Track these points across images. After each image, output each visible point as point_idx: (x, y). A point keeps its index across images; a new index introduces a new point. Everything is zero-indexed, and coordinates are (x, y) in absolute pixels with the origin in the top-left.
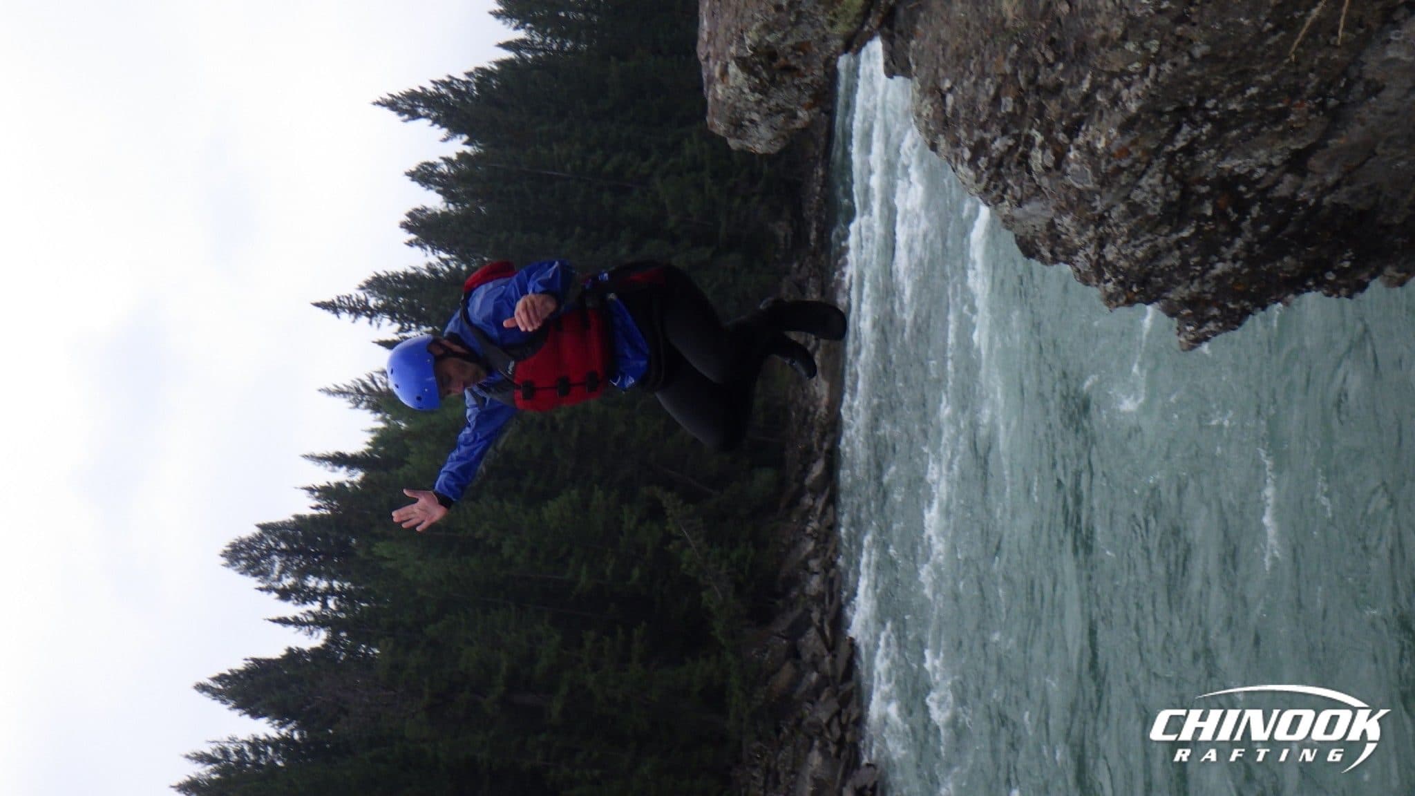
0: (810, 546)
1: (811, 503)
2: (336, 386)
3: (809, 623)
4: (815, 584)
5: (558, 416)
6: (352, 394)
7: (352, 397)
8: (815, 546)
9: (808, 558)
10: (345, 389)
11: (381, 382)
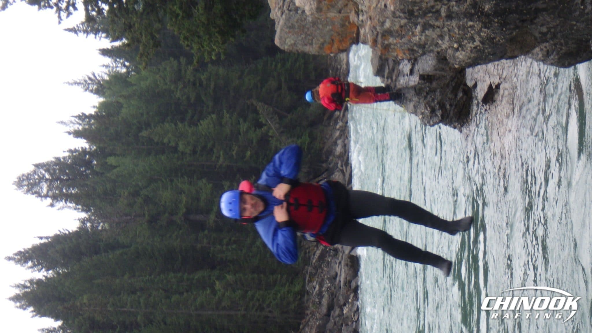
0: (338, 133)
2: (73, 80)
3: (337, 167)
4: (339, 149)
5: (202, 77)
6: (82, 84)
7: (82, 86)
8: (340, 133)
9: (337, 139)
10: (78, 81)
11: (99, 76)
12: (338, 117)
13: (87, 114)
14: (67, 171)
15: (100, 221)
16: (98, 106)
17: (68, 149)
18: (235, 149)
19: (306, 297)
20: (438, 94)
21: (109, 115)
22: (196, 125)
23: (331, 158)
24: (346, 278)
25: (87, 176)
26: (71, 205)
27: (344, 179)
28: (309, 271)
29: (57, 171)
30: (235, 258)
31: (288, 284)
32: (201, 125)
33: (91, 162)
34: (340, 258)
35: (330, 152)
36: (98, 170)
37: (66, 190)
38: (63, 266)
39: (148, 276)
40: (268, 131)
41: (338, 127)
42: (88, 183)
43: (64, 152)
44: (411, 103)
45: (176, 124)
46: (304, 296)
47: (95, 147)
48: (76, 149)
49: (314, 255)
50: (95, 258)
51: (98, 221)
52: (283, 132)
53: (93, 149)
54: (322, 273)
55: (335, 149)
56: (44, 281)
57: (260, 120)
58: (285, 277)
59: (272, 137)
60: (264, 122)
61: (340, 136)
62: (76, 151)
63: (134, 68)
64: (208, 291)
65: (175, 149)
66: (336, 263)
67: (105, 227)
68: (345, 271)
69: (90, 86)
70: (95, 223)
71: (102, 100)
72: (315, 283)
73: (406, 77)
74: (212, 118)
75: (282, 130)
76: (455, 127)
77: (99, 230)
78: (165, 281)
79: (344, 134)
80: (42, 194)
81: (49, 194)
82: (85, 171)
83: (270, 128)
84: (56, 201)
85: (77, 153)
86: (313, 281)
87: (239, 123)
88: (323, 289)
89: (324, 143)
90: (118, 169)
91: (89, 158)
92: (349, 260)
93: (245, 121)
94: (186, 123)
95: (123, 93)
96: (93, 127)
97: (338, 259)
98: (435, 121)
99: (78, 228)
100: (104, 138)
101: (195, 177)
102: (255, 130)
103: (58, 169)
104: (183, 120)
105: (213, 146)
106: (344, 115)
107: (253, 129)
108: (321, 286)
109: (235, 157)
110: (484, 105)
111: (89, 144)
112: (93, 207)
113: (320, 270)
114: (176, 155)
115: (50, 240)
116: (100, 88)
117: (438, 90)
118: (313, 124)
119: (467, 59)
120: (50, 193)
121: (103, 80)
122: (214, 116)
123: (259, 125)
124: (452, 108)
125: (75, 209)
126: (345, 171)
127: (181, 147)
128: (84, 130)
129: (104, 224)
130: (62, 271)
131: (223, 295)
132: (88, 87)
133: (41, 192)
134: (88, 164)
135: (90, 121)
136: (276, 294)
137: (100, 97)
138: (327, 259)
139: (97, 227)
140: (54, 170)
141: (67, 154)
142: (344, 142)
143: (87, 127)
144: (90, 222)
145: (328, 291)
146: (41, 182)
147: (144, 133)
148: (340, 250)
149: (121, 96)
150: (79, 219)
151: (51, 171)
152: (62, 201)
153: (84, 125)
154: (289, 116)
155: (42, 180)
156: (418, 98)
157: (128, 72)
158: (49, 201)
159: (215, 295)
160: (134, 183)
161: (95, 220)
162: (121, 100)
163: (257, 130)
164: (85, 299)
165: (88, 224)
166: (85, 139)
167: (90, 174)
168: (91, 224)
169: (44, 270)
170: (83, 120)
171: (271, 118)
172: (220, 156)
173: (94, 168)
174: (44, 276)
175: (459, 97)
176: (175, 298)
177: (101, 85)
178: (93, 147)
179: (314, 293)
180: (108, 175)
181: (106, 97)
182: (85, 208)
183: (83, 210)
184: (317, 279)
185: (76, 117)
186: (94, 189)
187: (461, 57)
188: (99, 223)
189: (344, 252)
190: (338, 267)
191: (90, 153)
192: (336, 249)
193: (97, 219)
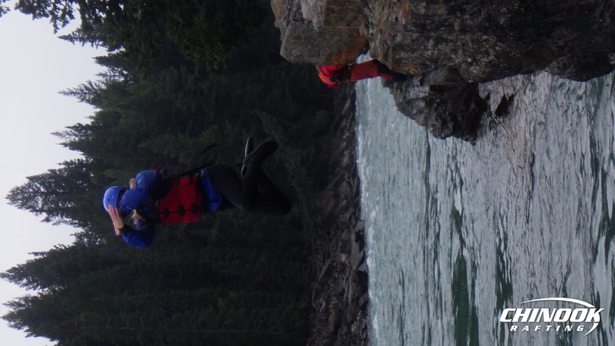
0: (344, 144)
1: (345, 123)
2: (68, 89)
3: (344, 179)
4: (346, 160)
6: (79, 93)
7: (79, 96)
8: (347, 144)
9: (343, 150)
10: (74, 91)
11: (96, 85)
12: (345, 127)
13: (84, 125)
14: (63, 184)
15: (97, 236)
16: (95, 116)
17: (64, 161)
19: (312, 314)
20: (449, 105)
21: (107, 126)
22: (197, 136)
23: (337, 170)
24: (354, 295)
25: (84, 189)
26: (67, 220)
27: (352, 192)
28: (315, 288)
29: (53, 185)
30: (238, 274)
31: (293, 301)
32: (202, 136)
33: (89, 175)
34: (347, 274)
35: (337, 163)
36: (95, 182)
37: (62, 203)
38: (60, 283)
39: (147, 294)
41: (344, 137)
42: (85, 196)
43: (60, 164)
44: (422, 115)
45: (176, 136)
46: (310, 313)
47: (92, 160)
48: (72, 161)
49: (320, 270)
50: (92, 274)
51: (95, 236)
52: (287, 143)
54: (329, 289)
55: (342, 161)
56: (40, 298)
57: (264, 131)
58: (290, 293)
60: (268, 133)
61: (347, 148)
62: (72, 163)
63: (132, 77)
64: (211, 309)
65: (175, 161)
66: (344, 280)
67: (103, 242)
68: (352, 287)
69: (87, 96)
70: (93, 238)
71: (99, 110)
72: (321, 300)
73: (416, 88)
74: (214, 128)
75: (286, 140)
76: (467, 140)
77: (97, 246)
78: (165, 299)
79: (351, 144)
80: (38, 208)
81: (44, 209)
82: (82, 184)
84: (51, 215)
85: (74, 166)
86: (320, 298)
88: (330, 306)
89: (330, 154)
90: (116, 182)
91: (85, 171)
92: (357, 276)
94: (187, 134)
95: (121, 103)
96: (90, 138)
97: (345, 275)
98: (446, 133)
99: (75, 243)
100: (102, 150)
103: (53, 182)
104: (183, 131)
106: (350, 125)
108: (328, 304)
110: (498, 117)
111: (86, 156)
112: (90, 222)
113: (326, 287)
115: (45, 256)
116: (97, 98)
117: (450, 101)
118: (319, 134)
119: (482, 75)
120: (46, 208)
121: (101, 89)
122: (215, 126)
123: (262, 135)
124: (464, 120)
125: (72, 224)
126: (352, 183)
127: (181, 159)
128: (80, 140)
129: (101, 240)
130: (59, 289)
131: (226, 313)
132: (85, 97)
133: (36, 206)
134: (85, 177)
135: (87, 132)
136: (281, 312)
137: (97, 107)
138: (333, 275)
139: (95, 242)
140: (50, 183)
141: (62, 167)
142: (350, 153)
143: (83, 138)
144: (87, 238)
145: (335, 308)
146: (37, 196)
147: (143, 145)
148: (347, 265)
149: (119, 106)
150: (75, 235)
151: (47, 185)
152: (58, 216)
153: (81, 136)
154: (294, 126)
155: (37, 194)
156: (429, 109)
157: (126, 81)
158: (44, 215)
159: (217, 312)
161: (92, 235)
162: (119, 110)
164: (82, 317)
165: (86, 240)
166: (81, 151)
167: (87, 187)
168: (88, 240)
169: (39, 287)
170: (80, 131)
171: (275, 129)
173: (92, 181)
174: (40, 293)
175: (471, 109)
176: (176, 316)
177: (98, 95)
178: (90, 160)
179: (321, 311)
181: (101, 107)
182: (82, 223)
183: (80, 225)
184: (323, 295)
185: (72, 128)
186: (92, 203)
187: (475, 72)
188: (97, 238)
189: (351, 268)
190: (346, 283)
191: (87, 165)
192: (344, 264)
193: (94, 233)
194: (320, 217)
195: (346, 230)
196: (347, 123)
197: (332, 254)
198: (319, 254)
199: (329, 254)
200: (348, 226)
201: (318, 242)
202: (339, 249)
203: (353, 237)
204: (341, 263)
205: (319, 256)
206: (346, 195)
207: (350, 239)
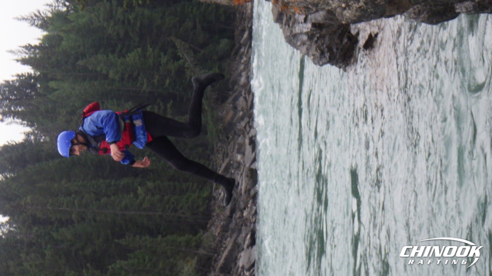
0: (242, 67)
1: (243, 50)
2: (21, 16)
3: (241, 95)
4: (243, 80)
5: (130, 17)
6: (29, 19)
7: (29, 21)
8: (244, 67)
9: (241, 72)
10: (26, 17)
11: (43, 13)
12: (243, 53)
13: (33, 45)
14: (15, 92)
15: (42, 135)
16: (42, 38)
17: (16, 74)
18: (157, 77)
19: (213, 202)
20: (327, 39)
21: (51, 46)
22: (124, 57)
23: (236, 87)
24: (246, 187)
25: (32, 97)
26: (18, 121)
27: (247, 105)
29: (7, 92)
30: (155, 168)
31: (198, 191)
32: (128, 57)
33: (36, 85)
34: (242, 170)
35: (236, 82)
36: (40, 91)
37: (14, 108)
38: (11, 171)
39: (81, 182)
40: (184, 63)
41: (242, 61)
42: (33, 102)
43: (13, 76)
44: (304, 46)
45: (107, 56)
46: (211, 201)
47: (39, 73)
48: (23, 74)
49: (220, 167)
50: (37, 165)
51: (40, 134)
52: (196, 65)
53: (37, 75)
55: (240, 80)
57: (178, 54)
58: (195, 185)
59: (187, 68)
60: (181, 56)
61: (244, 70)
63: (73, 7)
64: (132, 195)
65: (106, 77)
66: (238, 174)
67: (46, 140)
68: (245, 182)
69: (36, 21)
70: (38, 136)
71: (45, 33)
72: (220, 190)
73: (301, 24)
74: (138, 51)
75: (196, 63)
76: (340, 67)
77: (41, 142)
78: (95, 186)
79: (248, 67)
82: (30, 93)
83: (186, 61)
84: (5, 117)
85: (24, 78)
86: (219, 189)
87: (160, 56)
89: (231, 75)
90: (58, 92)
91: (33, 82)
92: (249, 172)
93: (165, 54)
94: (116, 55)
95: (63, 28)
96: (38, 56)
97: (240, 171)
98: (323, 61)
99: (23, 140)
100: (47, 66)
101: (123, 101)
102: (174, 62)
103: (7, 90)
104: (113, 52)
105: (138, 74)
106: (248, 52)
107: (172, 61)
109: (156, 84)
111: (34, 70)
112: (37, 123)
114: (107, 81)
116: (44, 24)
117: (327, 36)
118: (221, 59)
119: (353, 17)
121: (47, 17)
122: (139, 50)
123: (176, 58)
124: (338, 52)
125: (21, 124)
126: (247, 98)
127: (111, 75)
128: (30, 58)
129: (45, 137)
130: (10, 176)
131: (144, 198)
132: (34, 23)
135: (35, 51)
136: (188, 199)
137: (44, 31)
138: (230, 171)
139: (40, 139)
140: (4, 91)
141: (15, 78)
142: (247, 74)
143: (32, 56)
144: (34, 136)
147: (81, 63)
148: (242, 164)
149: (61, 31)
150: (24, 133)
152: (10, 117)
153: (30, 54)
154: (202, 51)
156: (310, 42)
157: (68, 11)
159: (137, 198)
160: (71, 104)
161: (38, 133)
162: (62, 34)
163: (176, 62)
164: (29, 199)
165: (32, 137)
166: (31, 65)
167: (35, 95)
168: (34, 137)
170: (29, 50)
171: (187, 53)
172: (143, 83)
173: (38, 90)
175: (344, 43)
176: (104, 200)
177: (45, 21)
179: (220, 199)
180: (50, 96)
181: (49, 32)
182: (29, 123)
183: (28, 125)
185: (23, 47)
186: (38, 108)
187: (347, 15)
188: (42, 137)
189: (245, 166)
190: (240, 178)
191: (35, 78)
192: (239, 163)
193: (39, 132)
194: (221, 125)
195: (242, 136)
196: (245, 49)
197: (229, 155)
198: (219, 153)
199: (228, 154)
200: (244, 132)
201: (219, 145)
202: (235, 151)
203: (247, 141)
204: (237, 161)
205: (219, 156)
206: (242, 108)
207: (244, 143)
